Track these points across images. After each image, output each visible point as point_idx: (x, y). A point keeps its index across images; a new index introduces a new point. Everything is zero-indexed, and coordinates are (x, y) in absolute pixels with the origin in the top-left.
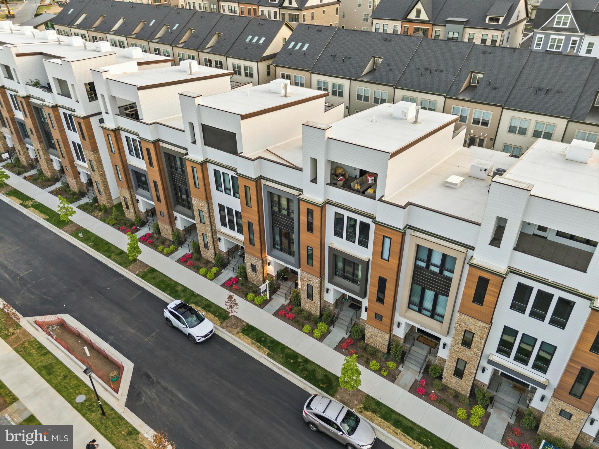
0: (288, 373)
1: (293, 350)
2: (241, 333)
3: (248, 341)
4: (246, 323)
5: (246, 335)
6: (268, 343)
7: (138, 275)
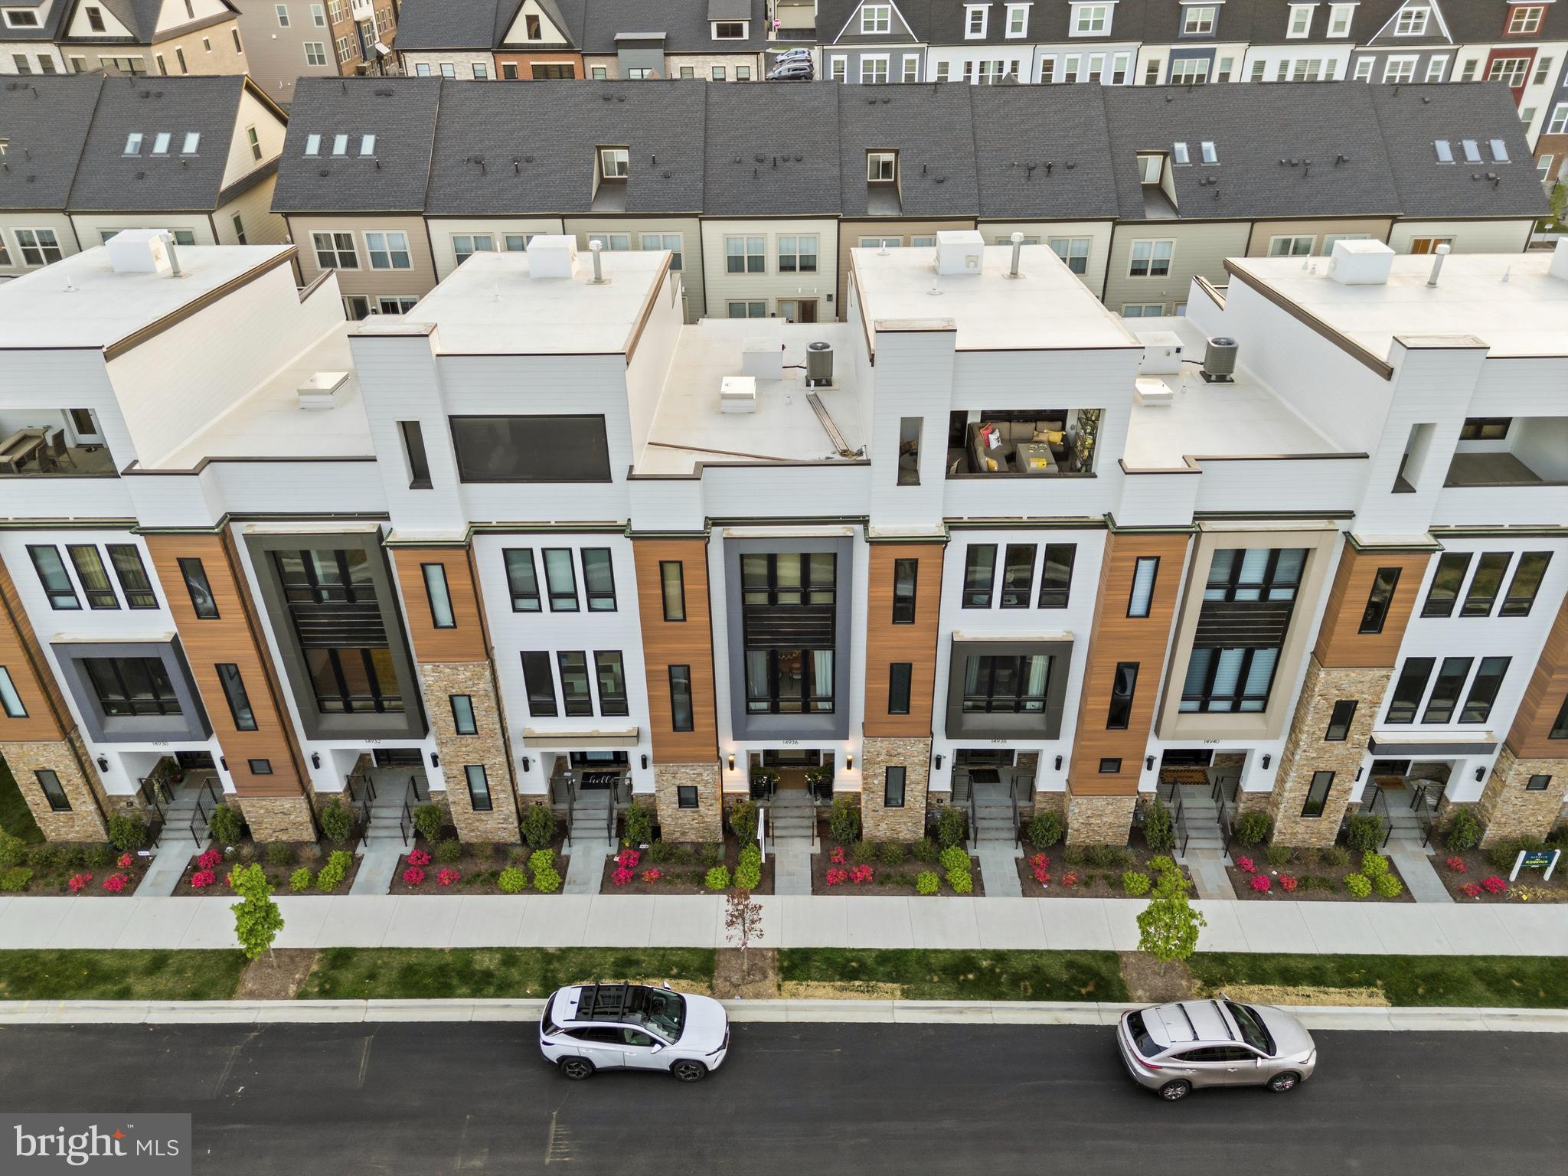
0: (990, 1010)
1: (948, 950)
2: (788, 983)
3: (824, 991)
4: (773, 950)
5: (806, 979)
6: (875, 967)
7: (302, 995)
